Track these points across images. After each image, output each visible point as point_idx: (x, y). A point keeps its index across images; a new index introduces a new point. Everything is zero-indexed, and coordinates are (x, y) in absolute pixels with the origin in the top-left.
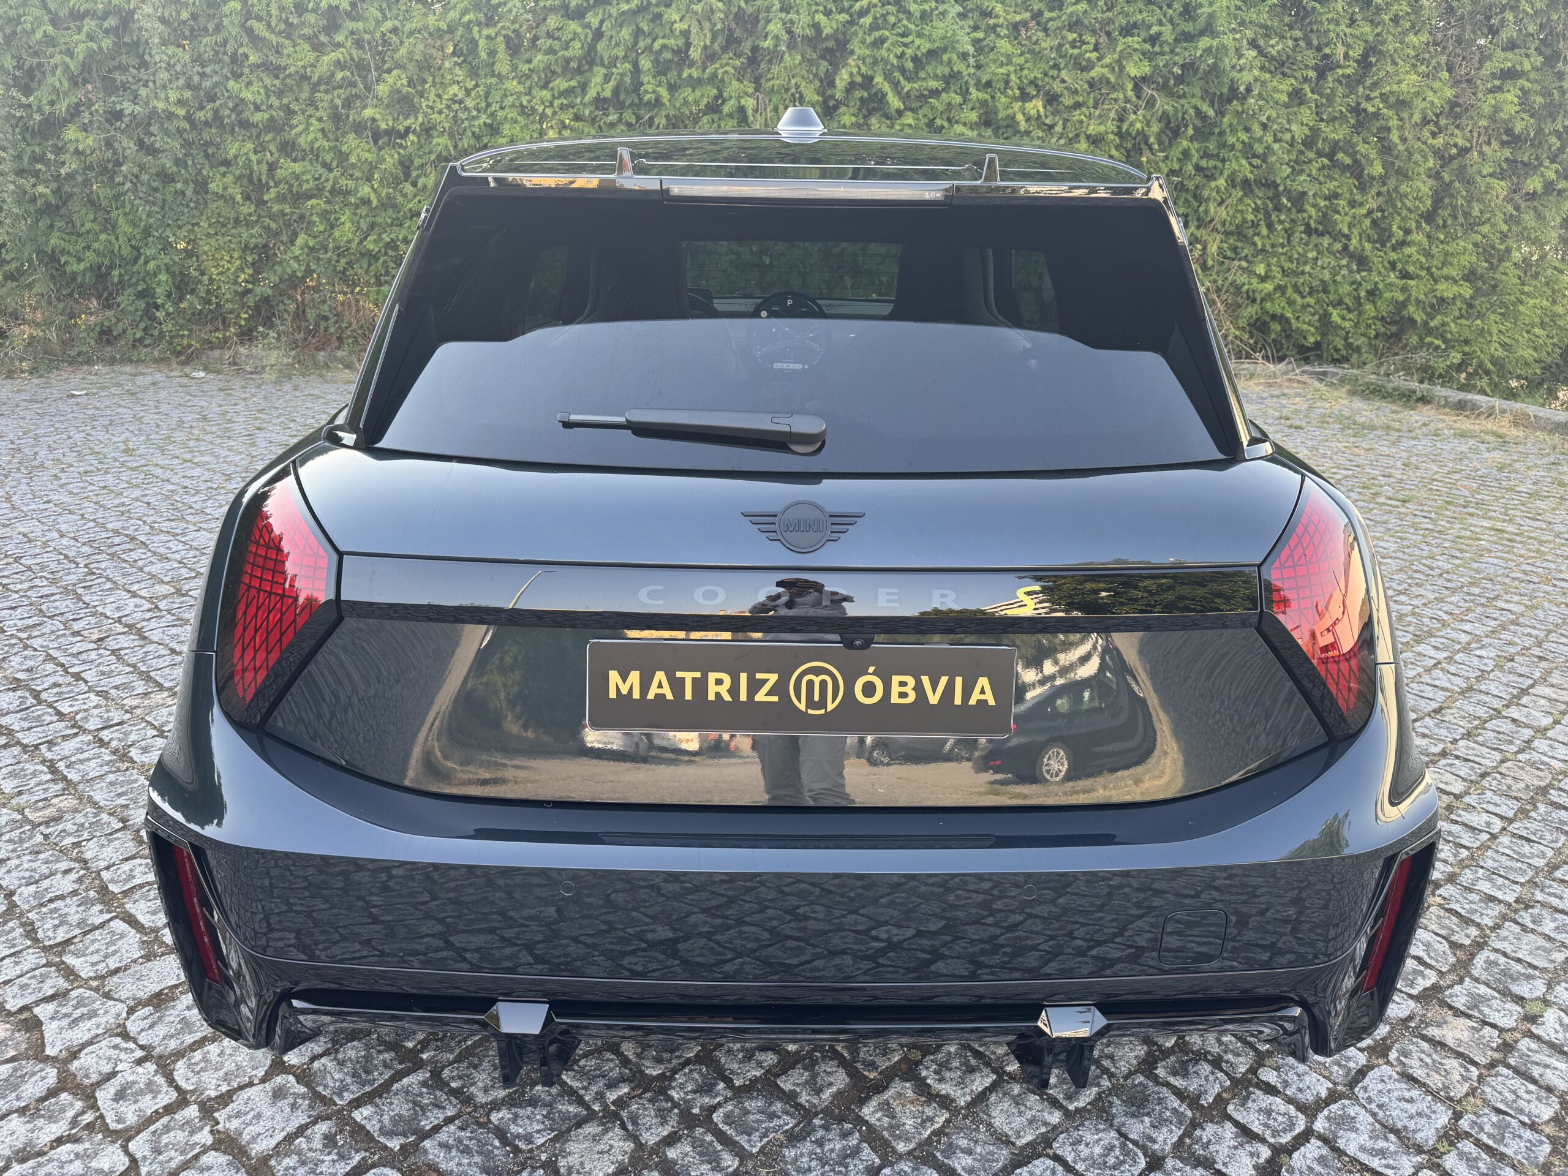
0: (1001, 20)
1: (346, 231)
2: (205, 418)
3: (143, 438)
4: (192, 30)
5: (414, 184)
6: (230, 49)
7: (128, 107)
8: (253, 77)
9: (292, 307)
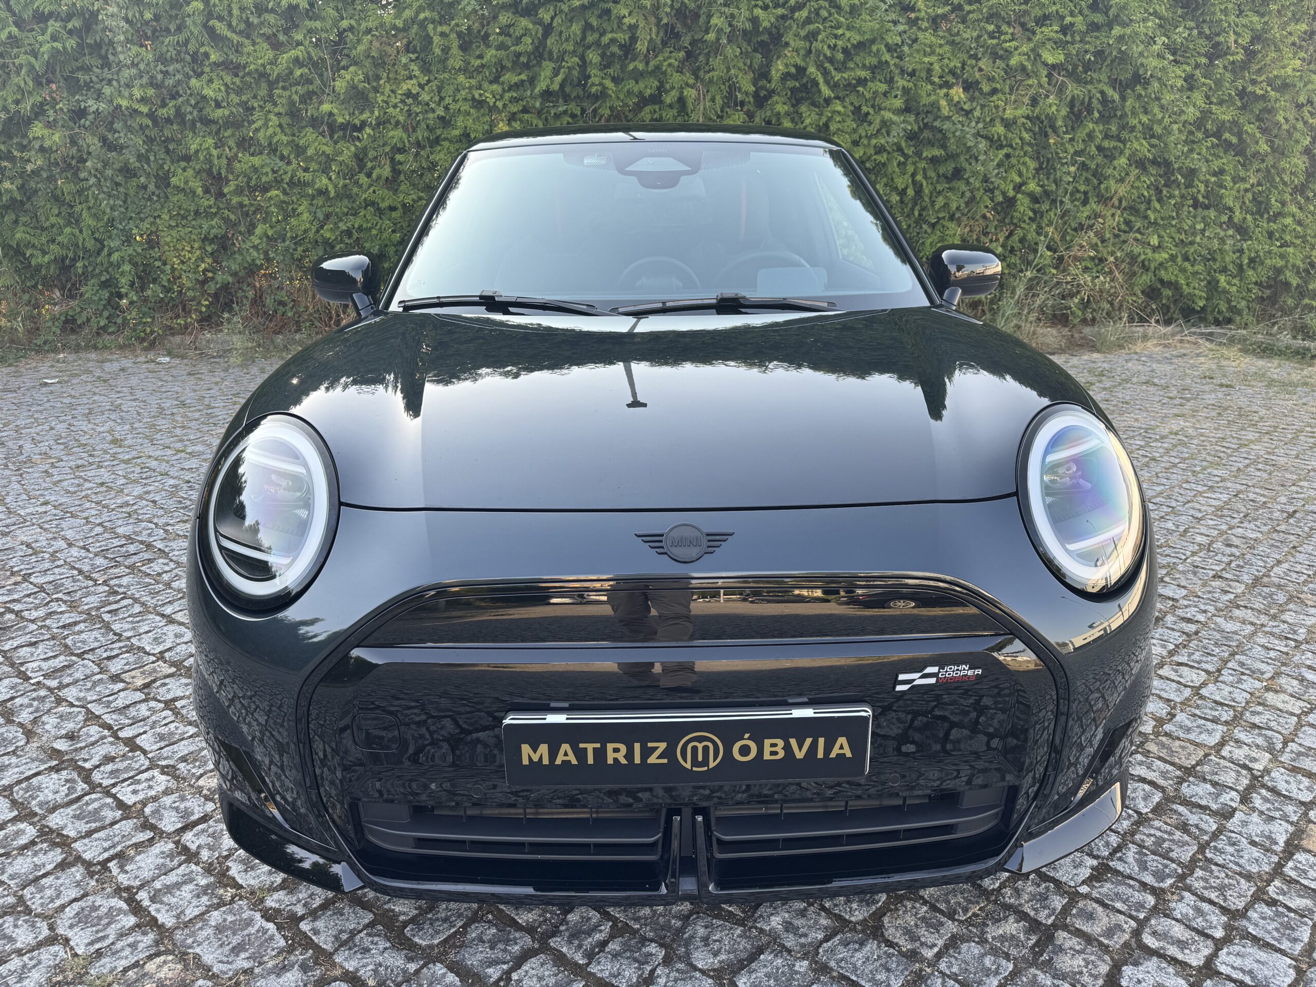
0: (923, 14)
1: (304, 220)
2: (183, 404)
3: (127, 427)
4: (154, 31)
5: (369, 175)
6: (191, 48)
7: (92, 105)
8: (214, 75)
9: (251, 294)
